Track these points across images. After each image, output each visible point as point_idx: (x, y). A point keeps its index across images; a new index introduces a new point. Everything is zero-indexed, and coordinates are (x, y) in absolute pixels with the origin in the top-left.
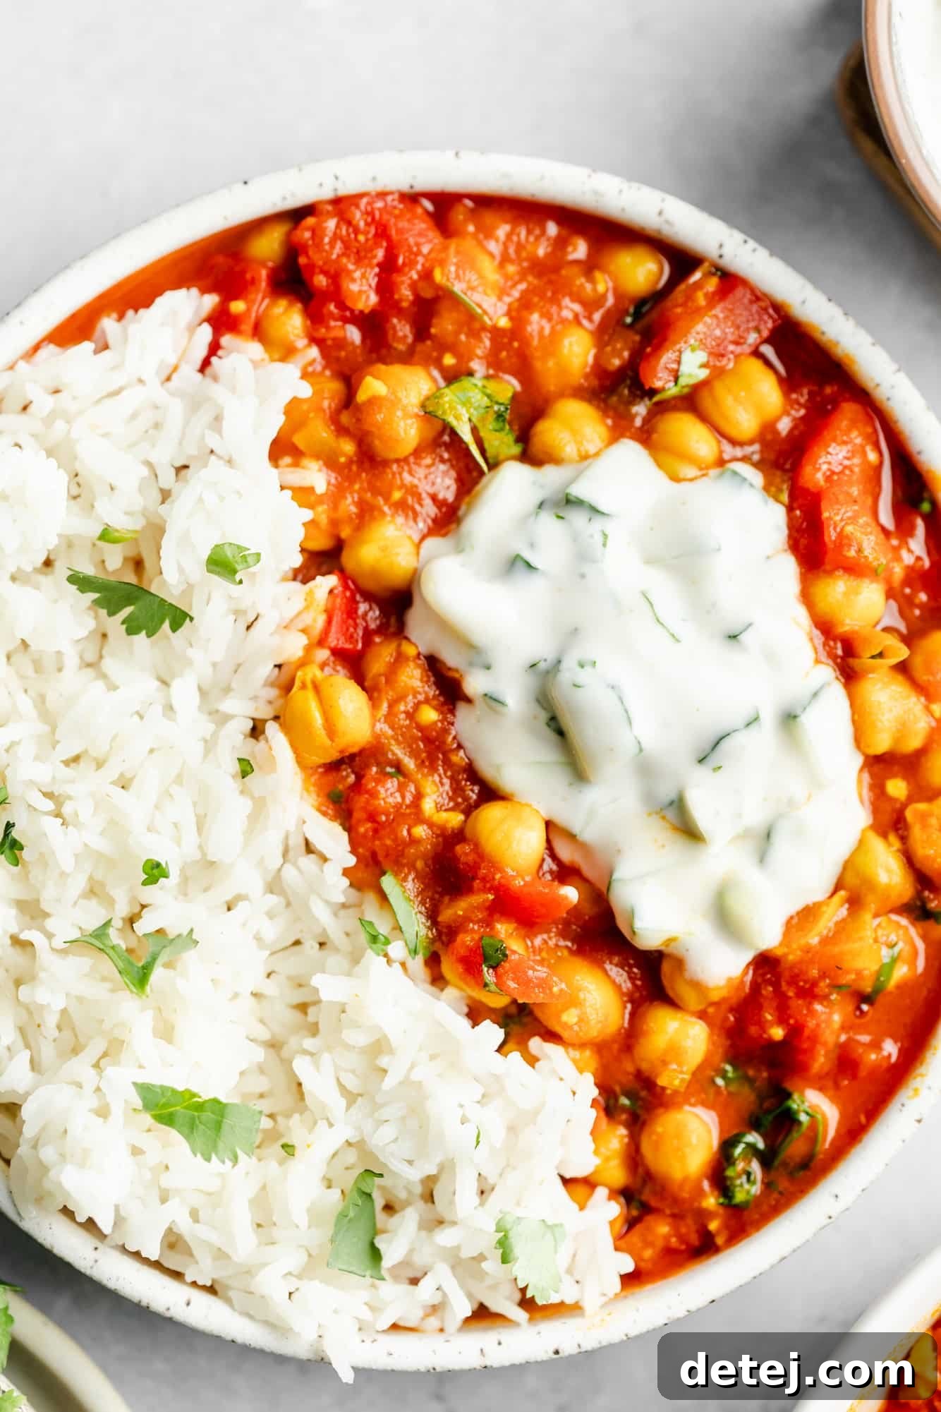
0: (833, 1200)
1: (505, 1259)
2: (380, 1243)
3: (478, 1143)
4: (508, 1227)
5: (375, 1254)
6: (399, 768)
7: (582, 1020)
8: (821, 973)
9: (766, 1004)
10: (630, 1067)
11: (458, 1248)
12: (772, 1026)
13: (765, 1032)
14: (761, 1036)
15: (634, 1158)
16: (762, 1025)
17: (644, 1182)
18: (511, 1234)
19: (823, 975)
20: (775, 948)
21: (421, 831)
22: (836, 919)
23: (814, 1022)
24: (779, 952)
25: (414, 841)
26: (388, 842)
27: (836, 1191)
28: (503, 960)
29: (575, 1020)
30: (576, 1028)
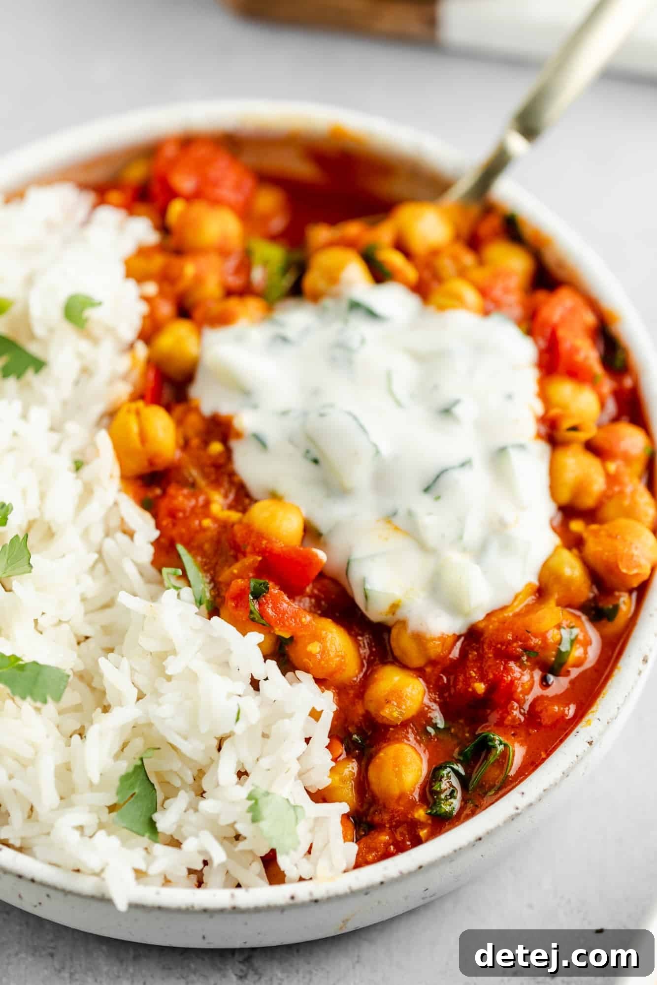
0: (520, 795)
1: (255, 820)
2: (156, 817)
3: (237, 720)
4: (258, 797)
5: (152, 825)
6: (193, 485)
7: (323, 652)
8: (515, 637)
9: (470, 664)
10: (361, 711)
11: (218, 815)
12: (476, 682)
13: (469, 686)
14: (466, 690)
15: (362, 785)
16: (468, 681)
17: (371, 805)
18: (260, 802)
19: (516, 639)
20: (479, 622)
21: (207, 522)
22: (526, 602)
23: (509, 678)
24: (482, 625)
25: (203, 530)
26: (183, 530)
27: (523, 790)
28: (265, 592)
29: (318, 649)
30: (319, 656)
